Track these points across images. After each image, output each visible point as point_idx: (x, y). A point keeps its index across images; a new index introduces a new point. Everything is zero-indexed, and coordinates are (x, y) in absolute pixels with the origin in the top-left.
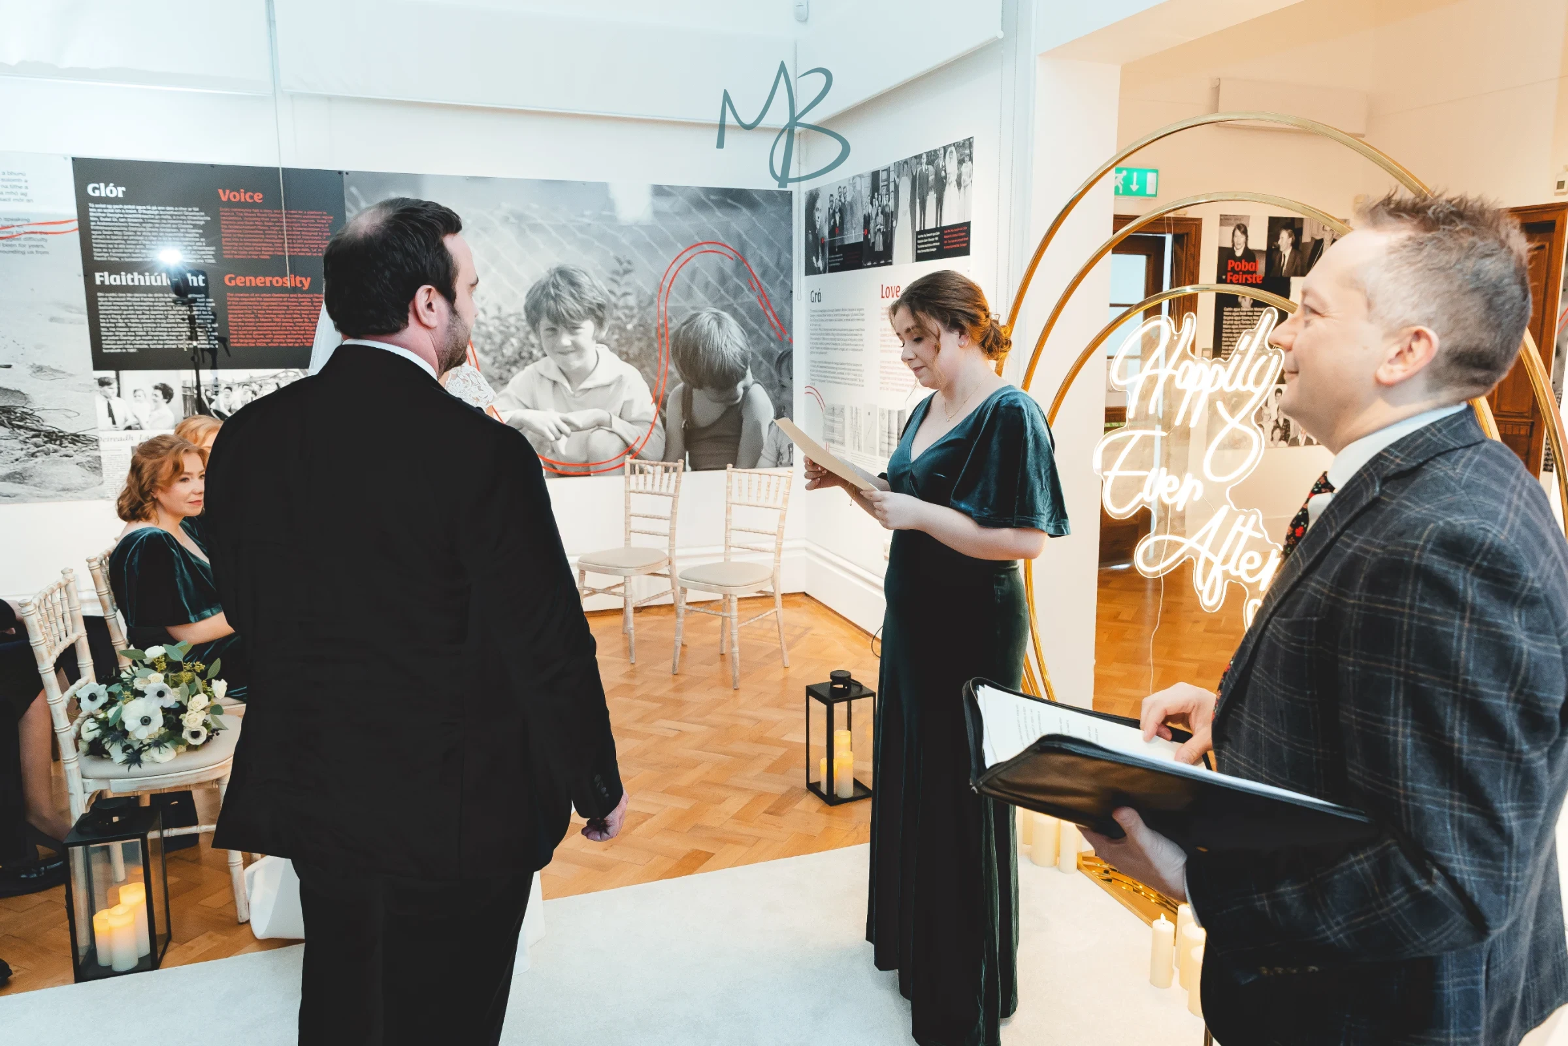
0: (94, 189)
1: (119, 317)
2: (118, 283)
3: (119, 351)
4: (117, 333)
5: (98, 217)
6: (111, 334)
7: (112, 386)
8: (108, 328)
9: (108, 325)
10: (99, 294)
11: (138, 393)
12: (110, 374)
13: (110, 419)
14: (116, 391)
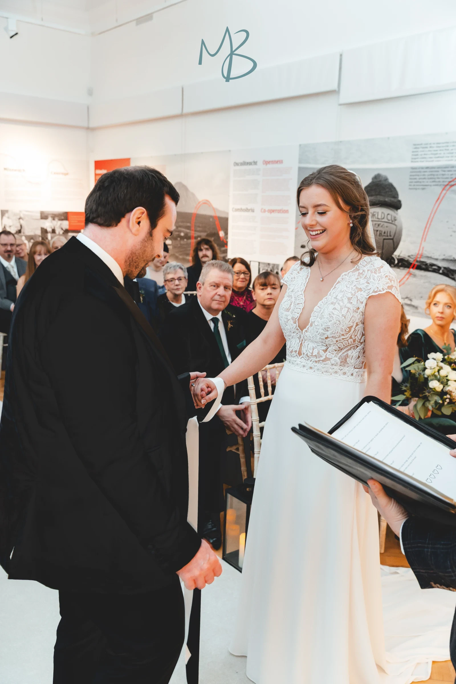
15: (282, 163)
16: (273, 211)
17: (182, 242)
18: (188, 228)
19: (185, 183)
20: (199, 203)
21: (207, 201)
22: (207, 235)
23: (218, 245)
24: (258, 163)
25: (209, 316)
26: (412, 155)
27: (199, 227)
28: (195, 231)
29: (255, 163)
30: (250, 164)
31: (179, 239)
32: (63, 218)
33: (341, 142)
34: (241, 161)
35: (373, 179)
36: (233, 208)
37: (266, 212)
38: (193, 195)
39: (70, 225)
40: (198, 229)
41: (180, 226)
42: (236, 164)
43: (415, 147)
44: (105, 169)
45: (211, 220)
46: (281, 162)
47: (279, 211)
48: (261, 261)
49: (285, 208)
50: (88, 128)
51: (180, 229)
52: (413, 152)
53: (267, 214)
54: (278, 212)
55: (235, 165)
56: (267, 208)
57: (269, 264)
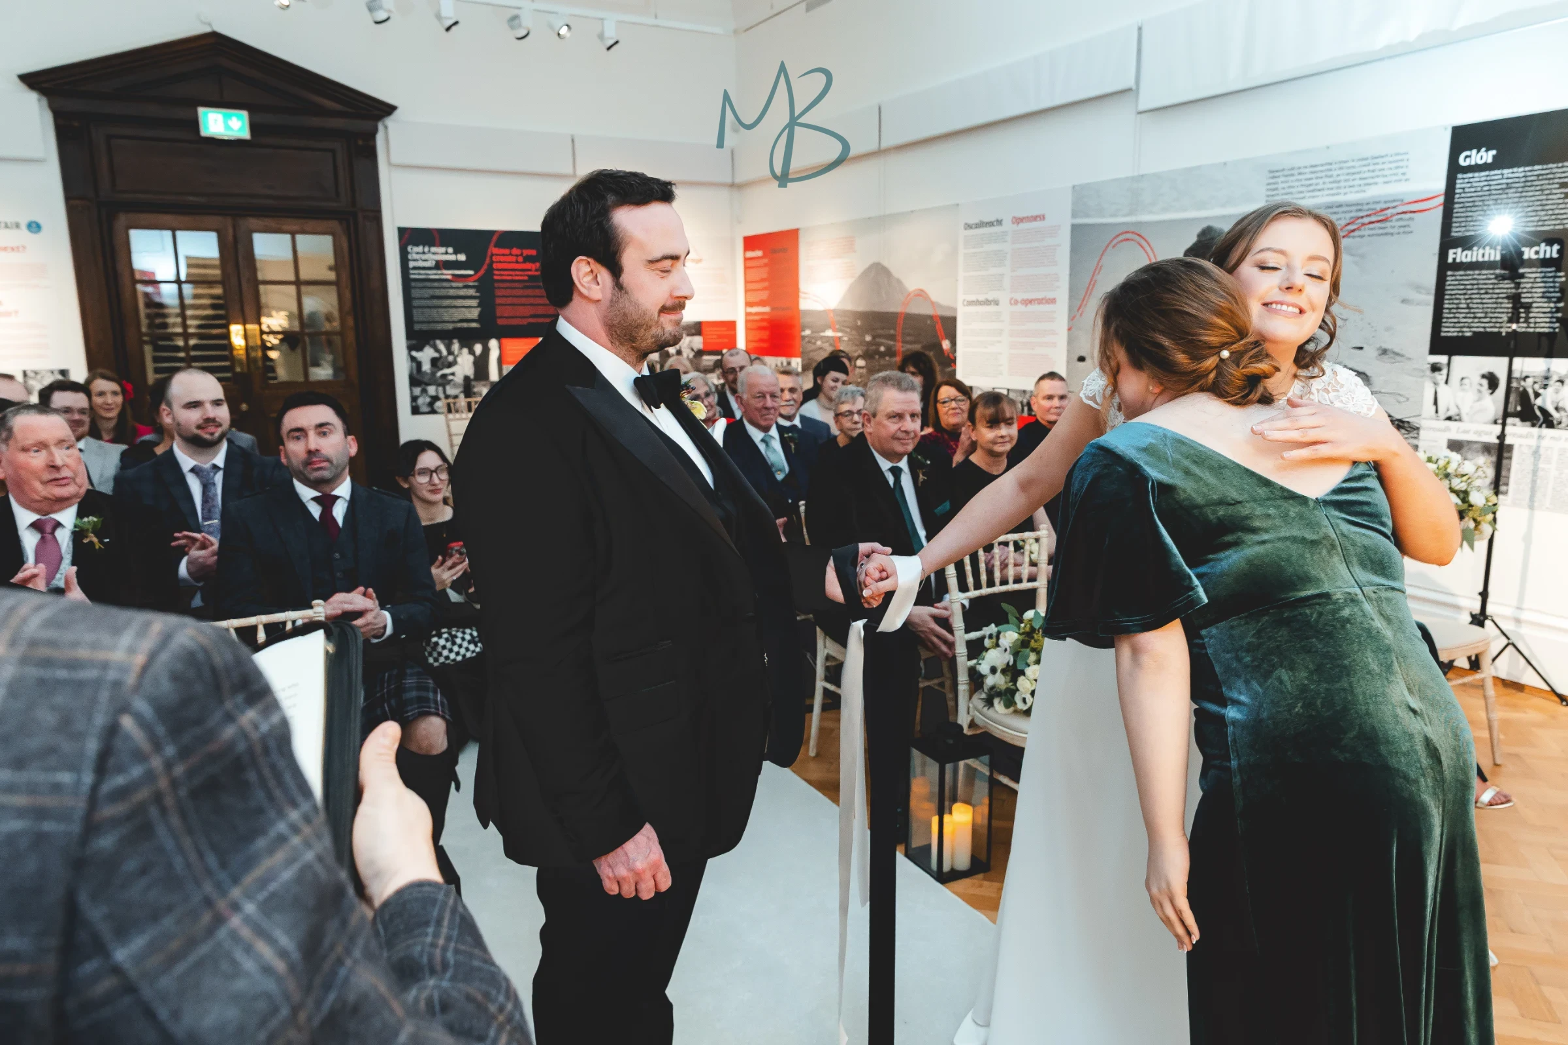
0: (1467, 157)
1: (1462, 297)
2: (1469, 260)
3: (1455, 334)
4: (1457, 315)
5: (1464, 189)
6: (1452, 315)
7: (1442, 372)
8: (1450, 309)
9: (1451, 306)
10: (1449, 273)
11: (1465, 381)
12: (1442, 359)
13: (1434, 408)
14: (1445, 377)
15: (1044, 218)
16: (1030, 302)
17: (882, 362)
18: (892, 337)
19: (886, 263)
20: (909, 294)
21: (922, 290)
22: (923, 347)
23: (941, 364)
24: (1004, 222)
25: (885, 465)
26: (1268, 190)
27: (909, 335)
28: (903, 342)
29: (999, 222)
30: (991, 224)
31: (877, 357)
32: (693, 331)
33: (1142, 176)
34: (977, 221)
35: (1199, 236)
36: (964, 300)
37: (1019, 305)
38: (899, 281)
39: (705, 343)
40: (908, 338)
41: (880, 336)
42: (969, 226)
43: (1272, 175)
44: (759, 249)
45: (929, 322)
46: (1042, 217)
47: (1040, 301)
48: (1010, 387)
49: (1050, 295)
50: (732, 185)
51: (878, 340)
52: (1269, 184)
53: (1020, 308)
54: (1039, 303)
55: (965, 229)
56: (1020, 296)
57: (1024, 392)
